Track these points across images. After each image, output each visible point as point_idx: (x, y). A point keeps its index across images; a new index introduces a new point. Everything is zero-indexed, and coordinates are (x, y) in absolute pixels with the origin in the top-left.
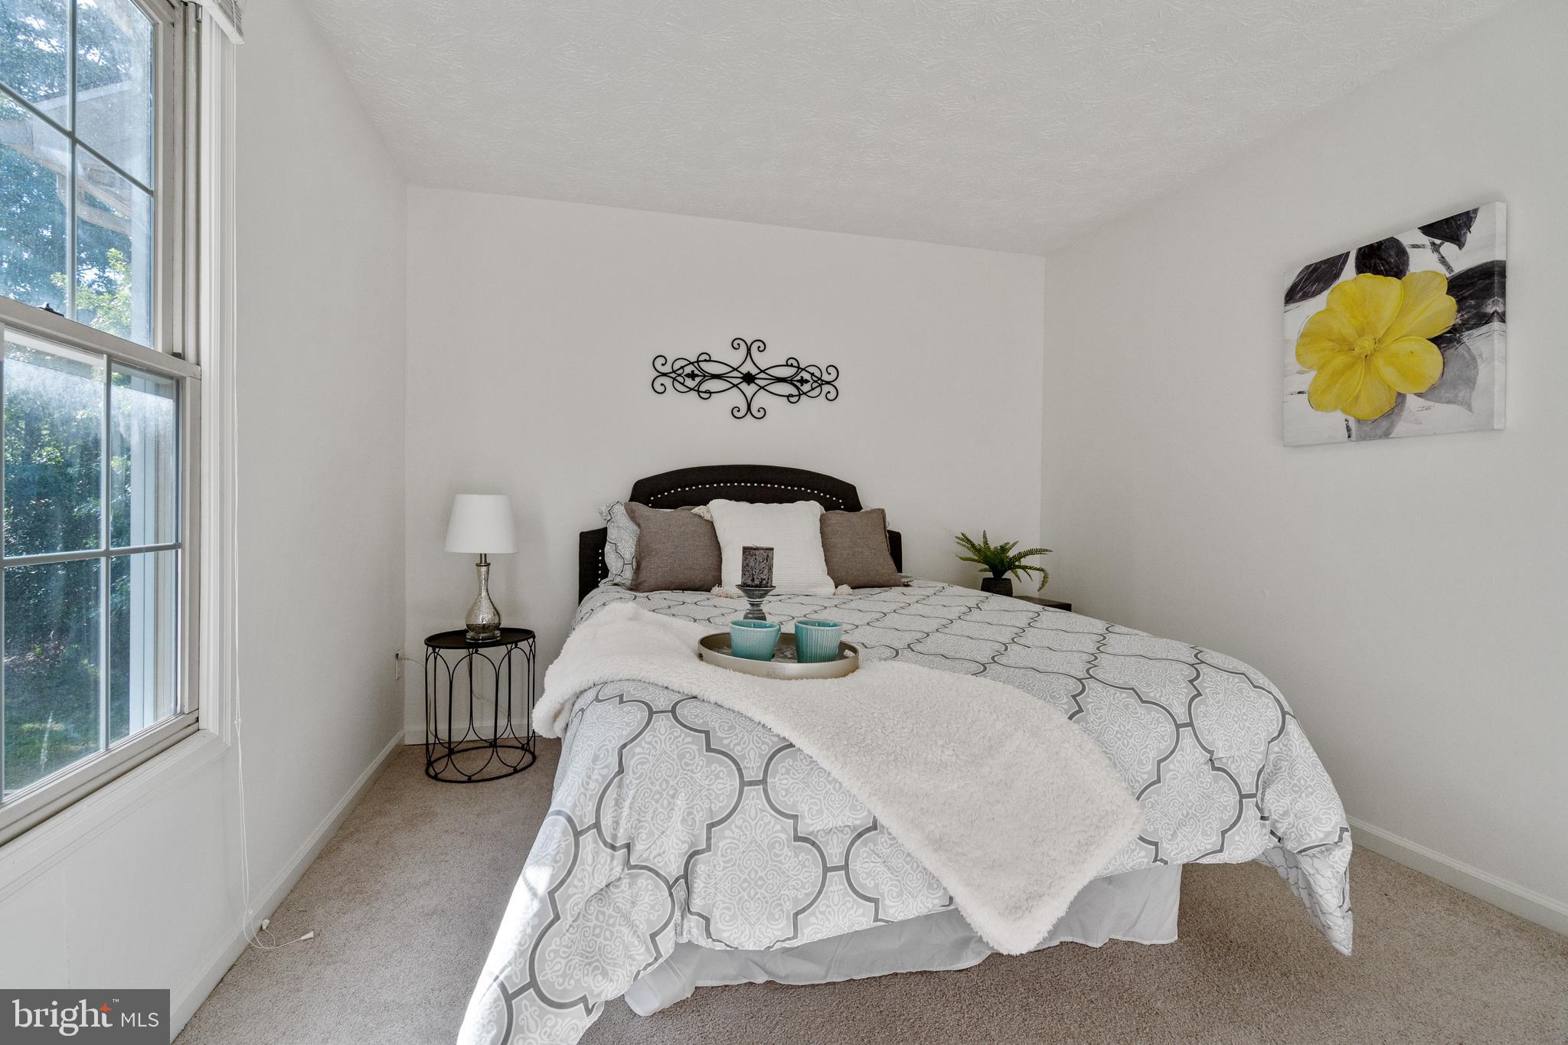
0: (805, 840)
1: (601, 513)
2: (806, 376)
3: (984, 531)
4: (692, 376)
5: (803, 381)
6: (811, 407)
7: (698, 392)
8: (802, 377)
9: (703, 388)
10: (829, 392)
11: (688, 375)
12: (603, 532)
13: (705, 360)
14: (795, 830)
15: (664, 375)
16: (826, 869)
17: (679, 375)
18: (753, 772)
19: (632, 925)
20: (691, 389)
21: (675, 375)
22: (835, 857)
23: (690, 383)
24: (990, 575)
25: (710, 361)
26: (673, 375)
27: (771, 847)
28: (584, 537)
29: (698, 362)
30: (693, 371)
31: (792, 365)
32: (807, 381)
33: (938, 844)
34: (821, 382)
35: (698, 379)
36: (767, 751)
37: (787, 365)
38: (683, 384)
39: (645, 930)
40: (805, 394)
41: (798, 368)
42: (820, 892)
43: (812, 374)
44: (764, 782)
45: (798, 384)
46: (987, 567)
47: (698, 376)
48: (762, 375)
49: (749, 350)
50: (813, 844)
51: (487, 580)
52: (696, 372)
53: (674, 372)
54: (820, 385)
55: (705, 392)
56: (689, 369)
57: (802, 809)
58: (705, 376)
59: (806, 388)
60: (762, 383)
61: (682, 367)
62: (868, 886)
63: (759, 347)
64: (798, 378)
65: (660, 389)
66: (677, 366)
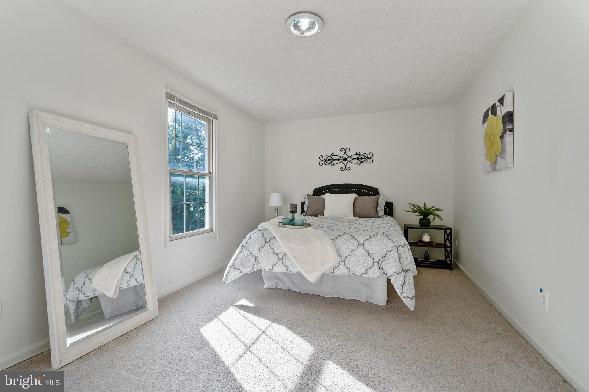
0: (275, 253)
1: (303, 197)
2: (362, 157)
3: (425, 203)
4: (329, 160)
5: (361, 158)
6: (365, 166)
7: (331, 164)
9: (332, 163)
10: (370, 161)
11: (328, 160)
12: (304, 202)
13: (333, 155)
14: (274, 251)
15: (322, 160)
16: (279, 259)
17: (326, 160)
18: (268, 240)
19: (249, 261)
20: (329, 164)
21: (325, 160)
22: (280, 257)
23: (329, 162)
24: (422, 217)
25: (334, 155)
26: (324, 160)
27: (269, 253)
28: (302, 203)
29: (331, 156)
30: (329, 159)
31: (358, 154)
32: (363, 158)
33: (294, 257)
34: (367, 158)
35: (331, 161)
36: (271, 238)
37: (357, 154)
38: (327, 162)
39: (252, 264)
40: (362, 162)
41: (360, 155)
42: (277, 263)
43: (364, 156)
44: (269, 242)
45: (360, 159)
46: (419, 214)
47: (331, 160)
48: (349, 158)
49: (345, 151)
50: (277, 255)
51: (277, 214)
52: (331, 159)
53: (325, 159)
54: (367, 159)
55: (333, 164)
56: (328, 159)
57: (275, 248)
58: (333, 160)
59: (362, 160)
60: (349, 160)
61: (327, 158)
62: (286, 264)
63: (348, 150)
64: (360, 158)
65: (321, 164)
66: (325, 158)
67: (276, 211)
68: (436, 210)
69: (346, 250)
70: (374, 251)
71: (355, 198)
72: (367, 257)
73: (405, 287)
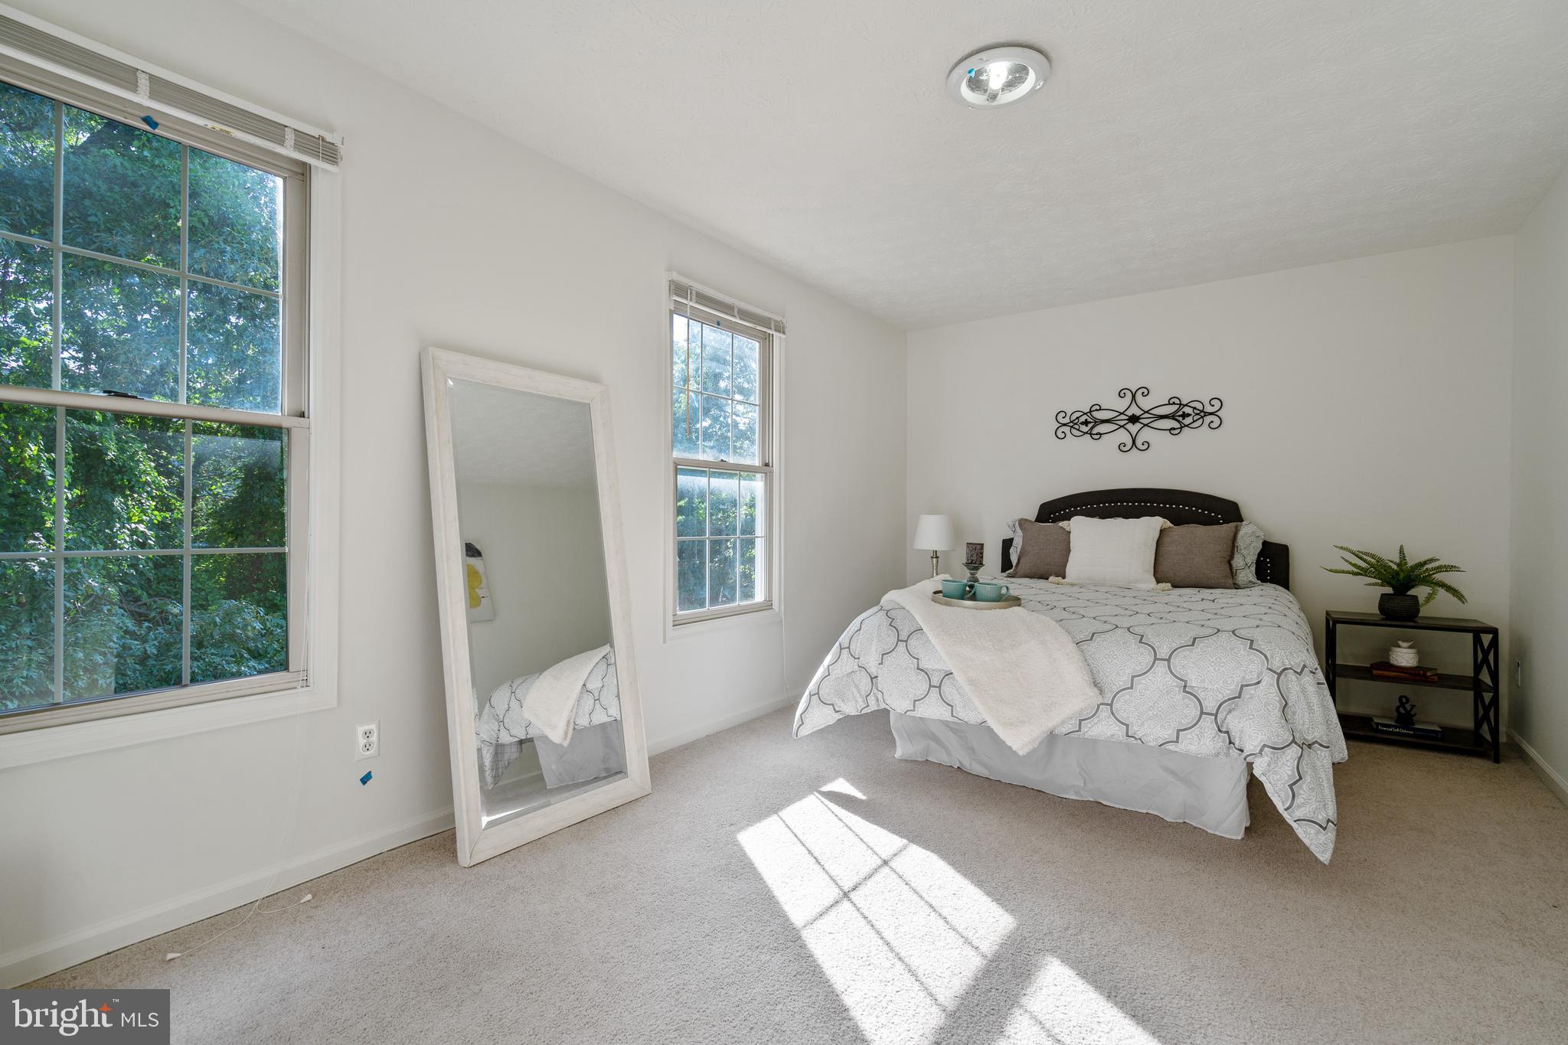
0: (922, 670)
1: (1009, 526)
2: (1187, 410)
4: (1086, 423)
5: (1185, 415)
6: (1196, 438)
7: (1091, 434)
8: (1184, 412)
9: (1095, 431)
10: (1212, 422)
11: (1082, 423)
12: (1012, 539)
13: (1096, 410)
14: (918, 665)
15: (1065, 425)
16: (931, 686)
17: (1076, 424)
18: (904, 635)
19: (857, 687)
20: (1085, 433)
21: (1073, 424)
22: (935, 682)
23: (1085, 429)
24: (1389, 590)
25: (1100, 409)
26: (1071, 424)
27: (906, 669)
28: (1004, 541)
29: (1090, 412)
30: (1086, 420)
31: (1174, 403)
32: (1189, 415)
33: (972, 682)
34: (1203, 414)
35: (1090, 425)
36: (913, 629)
37: (1169, 404)
38: (1078, 430)
39: (864, 693)
40: (1187, 426)
41: (1180, 404)
42: (926, 695)
43: (1195, 408)
44: (906, 641)
45: (1180, 419)
46: (1380, 581)
47: (1090, 422)
48: (1146, 415)
49: (1134, 396)
50: (926, 673)
51: (937, 568)
52: (1089, 420)
53: (1071, 422)
54: (1202, 417)
55: (1097, 434)
56: (1083, 419)
57: (921, 656)
58: (1096, 422)
59: (1188, 421)
60: (1145, 421)
61: (1078, 418)
62: (949, 699)
63: (1143, 393)
64: (1181, 413)
65: (1061, 435)
66: (1074, 417)
67: (932, 562)
68: (1439, 569)
69: (1118, 674)
70: (1203, 681)
71: (1161, 531)
72: (1179, 695)
73: (1301, 792)
